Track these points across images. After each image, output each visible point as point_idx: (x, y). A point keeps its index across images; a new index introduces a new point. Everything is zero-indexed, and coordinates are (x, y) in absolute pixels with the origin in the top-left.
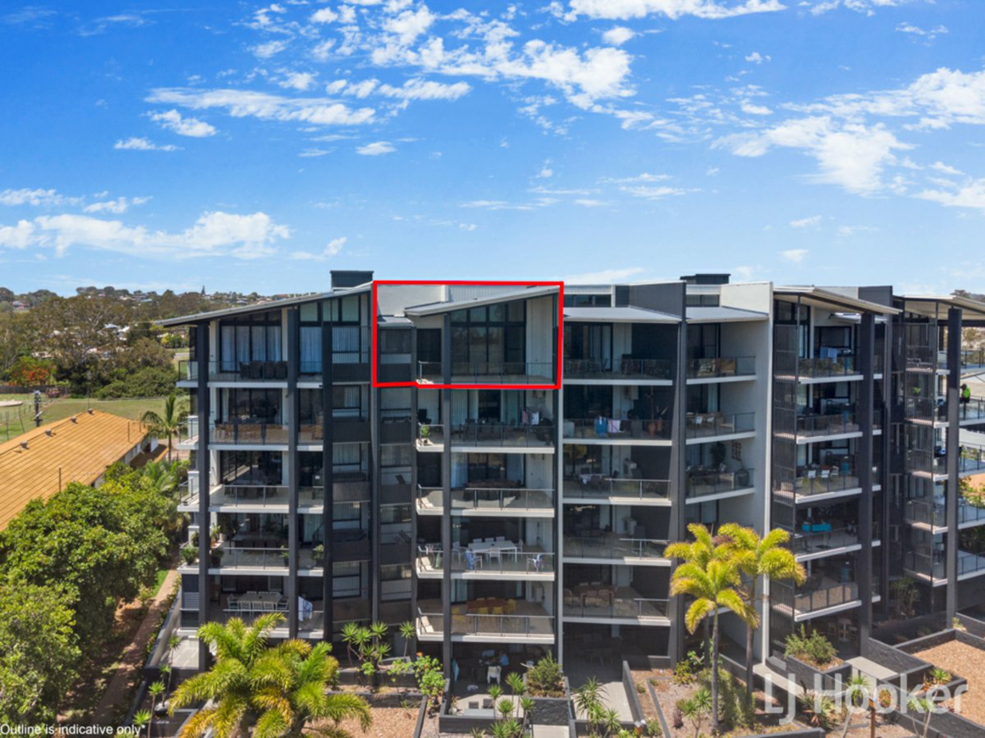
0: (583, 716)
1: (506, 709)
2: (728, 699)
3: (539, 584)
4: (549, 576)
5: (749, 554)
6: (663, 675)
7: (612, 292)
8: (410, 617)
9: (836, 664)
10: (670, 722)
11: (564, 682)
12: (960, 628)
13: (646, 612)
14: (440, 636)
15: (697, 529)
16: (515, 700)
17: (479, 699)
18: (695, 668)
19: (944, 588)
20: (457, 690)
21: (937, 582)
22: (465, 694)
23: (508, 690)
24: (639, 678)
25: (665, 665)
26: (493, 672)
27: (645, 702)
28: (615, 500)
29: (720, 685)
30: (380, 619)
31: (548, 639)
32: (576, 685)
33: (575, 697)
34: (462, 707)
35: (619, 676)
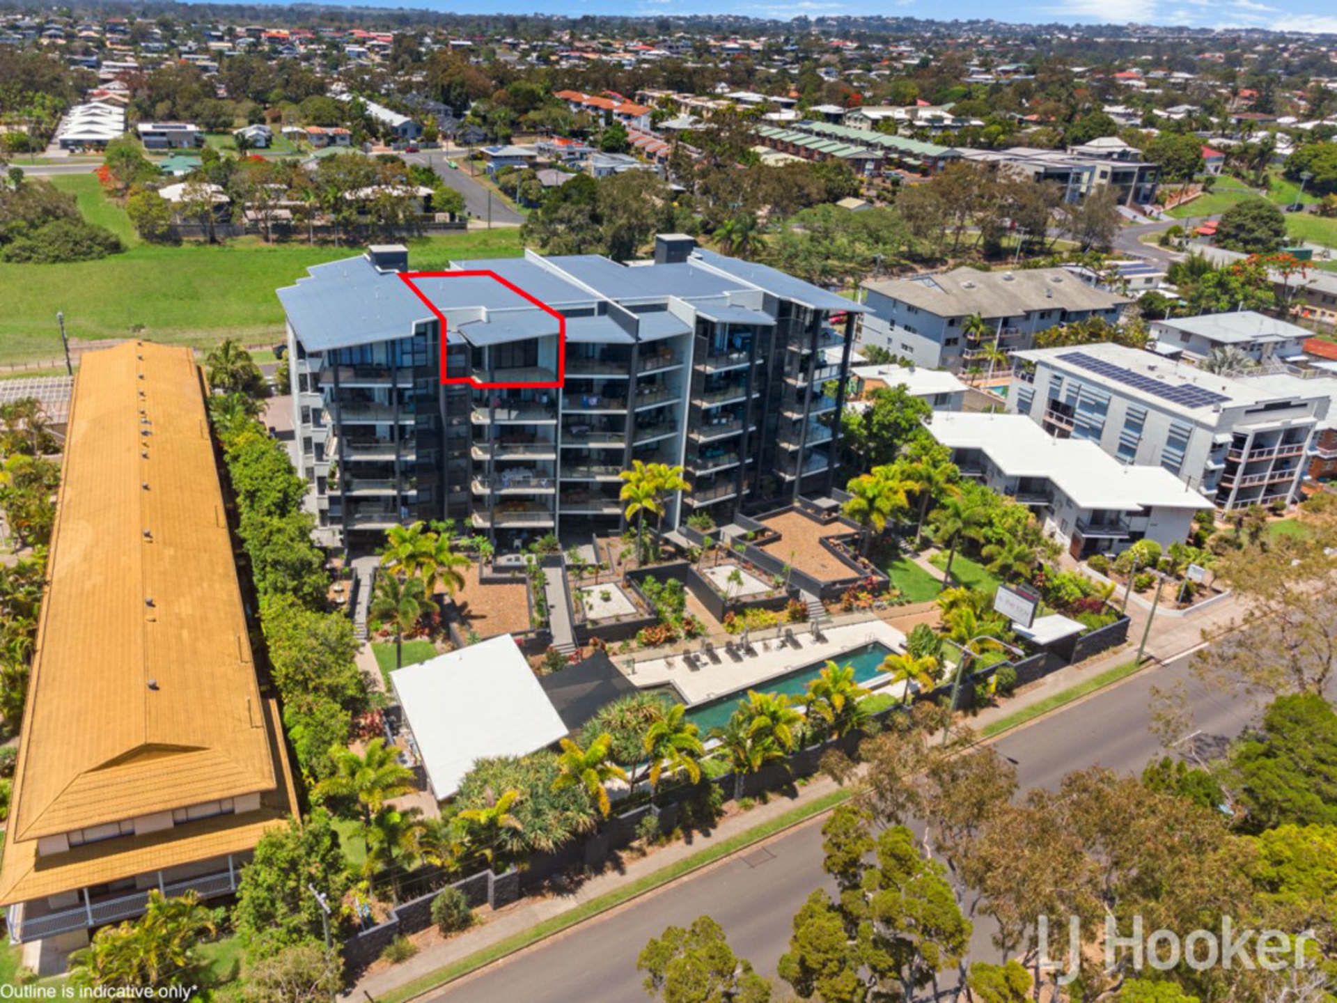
0: (569, 561)
1: (529, 561)
2: (647, 550)
3: (547, 496)
4: (551, 491)
5: (661, 480)
6: (615, 540)
7: (595, 306)
8: (468, 514)
9: (713, 529)
10: (615, 563)
11: (559, 546)
12: (797, 504)
13: (607, 506)
14: (488, 525)
15: (637, 463)
16: (534, 557)
17: (512, 556)
18: (633, 536)
19: (792, 482)
20: (498, 552)
21: (788, 478)
22: (502, 554)
23: (530, 551)
24: (601, 542)
25: (617, 534)
26: (517, 543)
27: (604, 555)
28: (592, 445)
29: (643, 544)
30: (451, 515)
31: (550, 524)
32: (566, 547)
33: (565, 554)
34: (502, 561)
35: (589, 541)
